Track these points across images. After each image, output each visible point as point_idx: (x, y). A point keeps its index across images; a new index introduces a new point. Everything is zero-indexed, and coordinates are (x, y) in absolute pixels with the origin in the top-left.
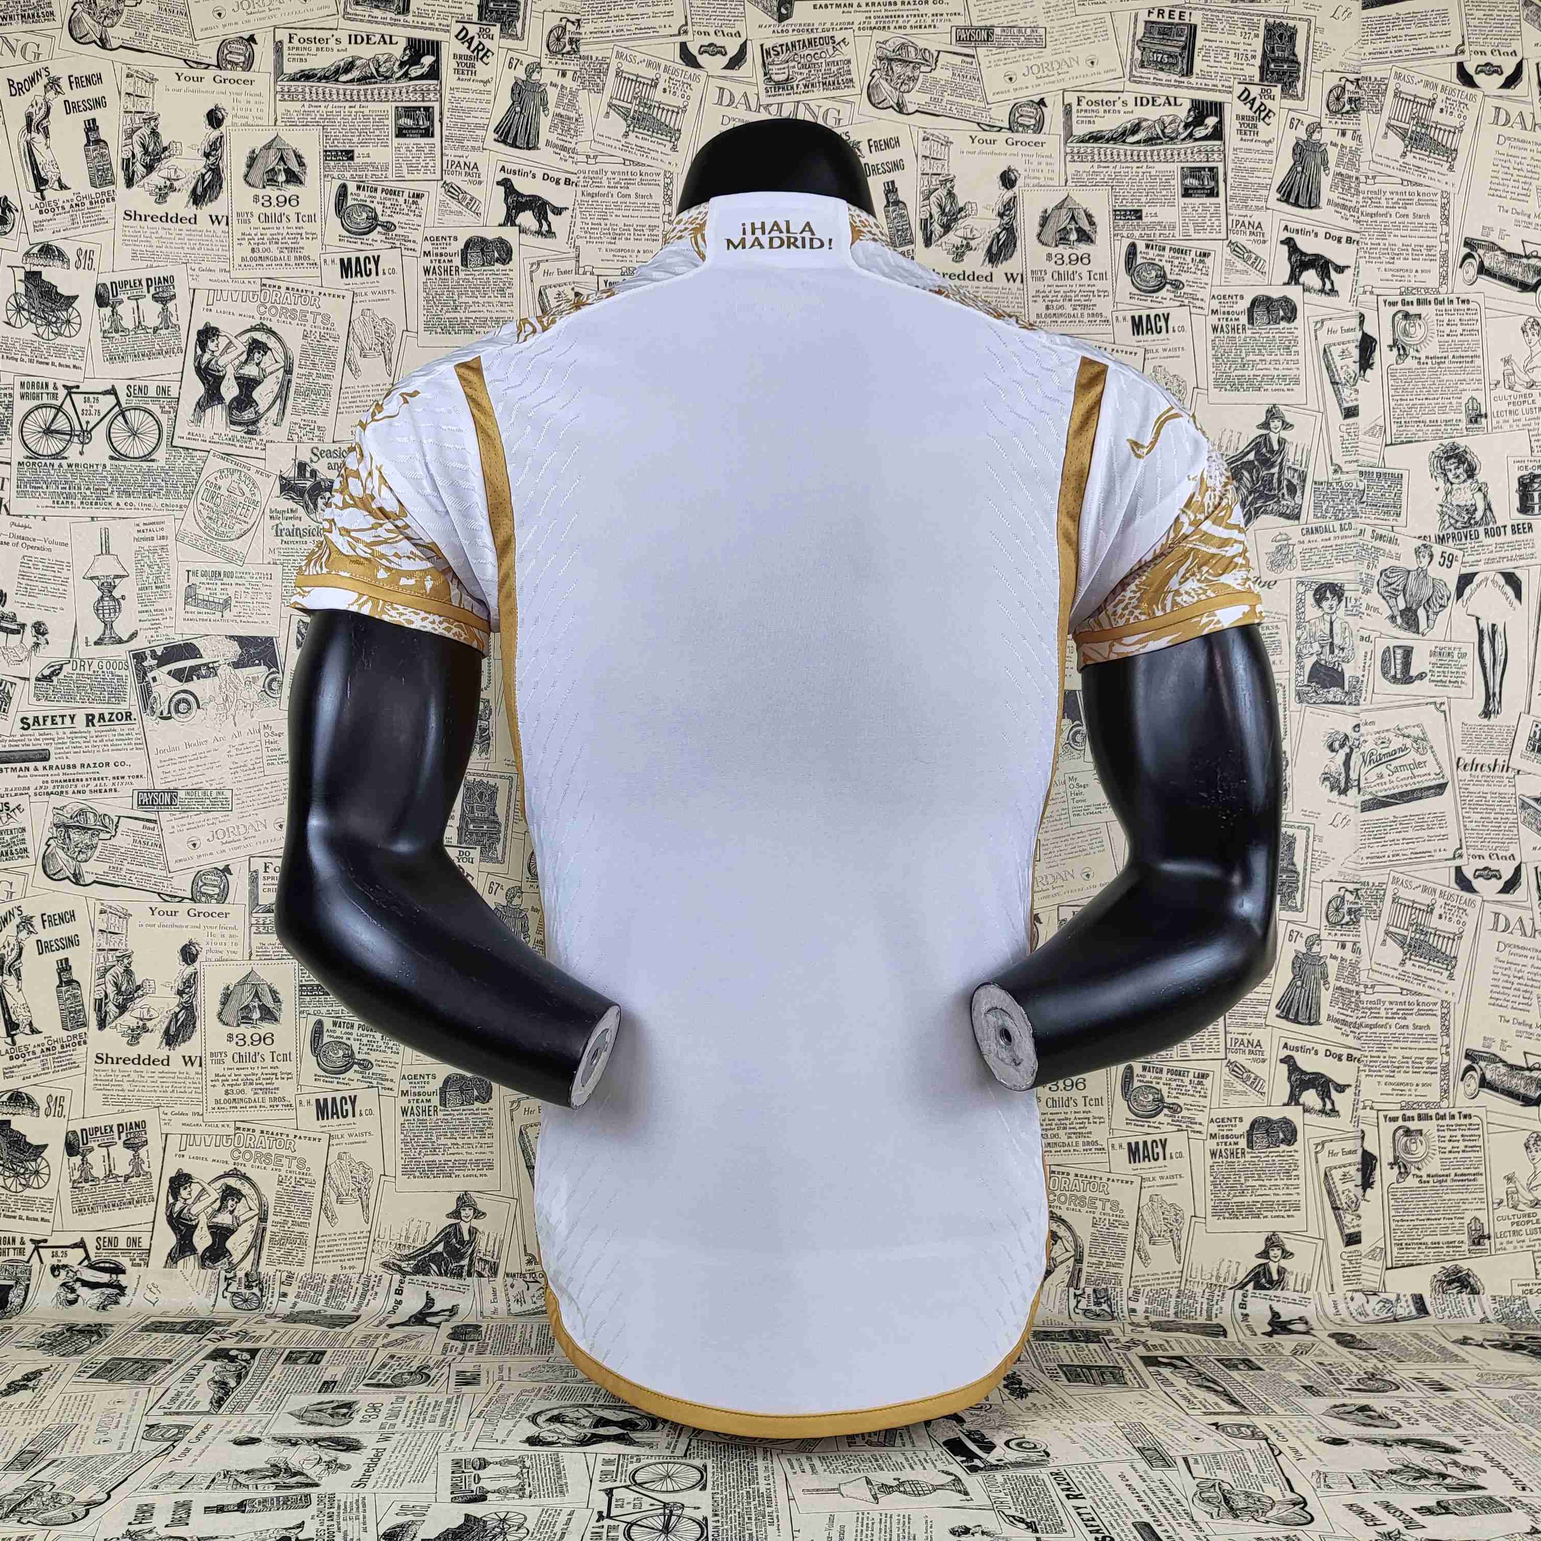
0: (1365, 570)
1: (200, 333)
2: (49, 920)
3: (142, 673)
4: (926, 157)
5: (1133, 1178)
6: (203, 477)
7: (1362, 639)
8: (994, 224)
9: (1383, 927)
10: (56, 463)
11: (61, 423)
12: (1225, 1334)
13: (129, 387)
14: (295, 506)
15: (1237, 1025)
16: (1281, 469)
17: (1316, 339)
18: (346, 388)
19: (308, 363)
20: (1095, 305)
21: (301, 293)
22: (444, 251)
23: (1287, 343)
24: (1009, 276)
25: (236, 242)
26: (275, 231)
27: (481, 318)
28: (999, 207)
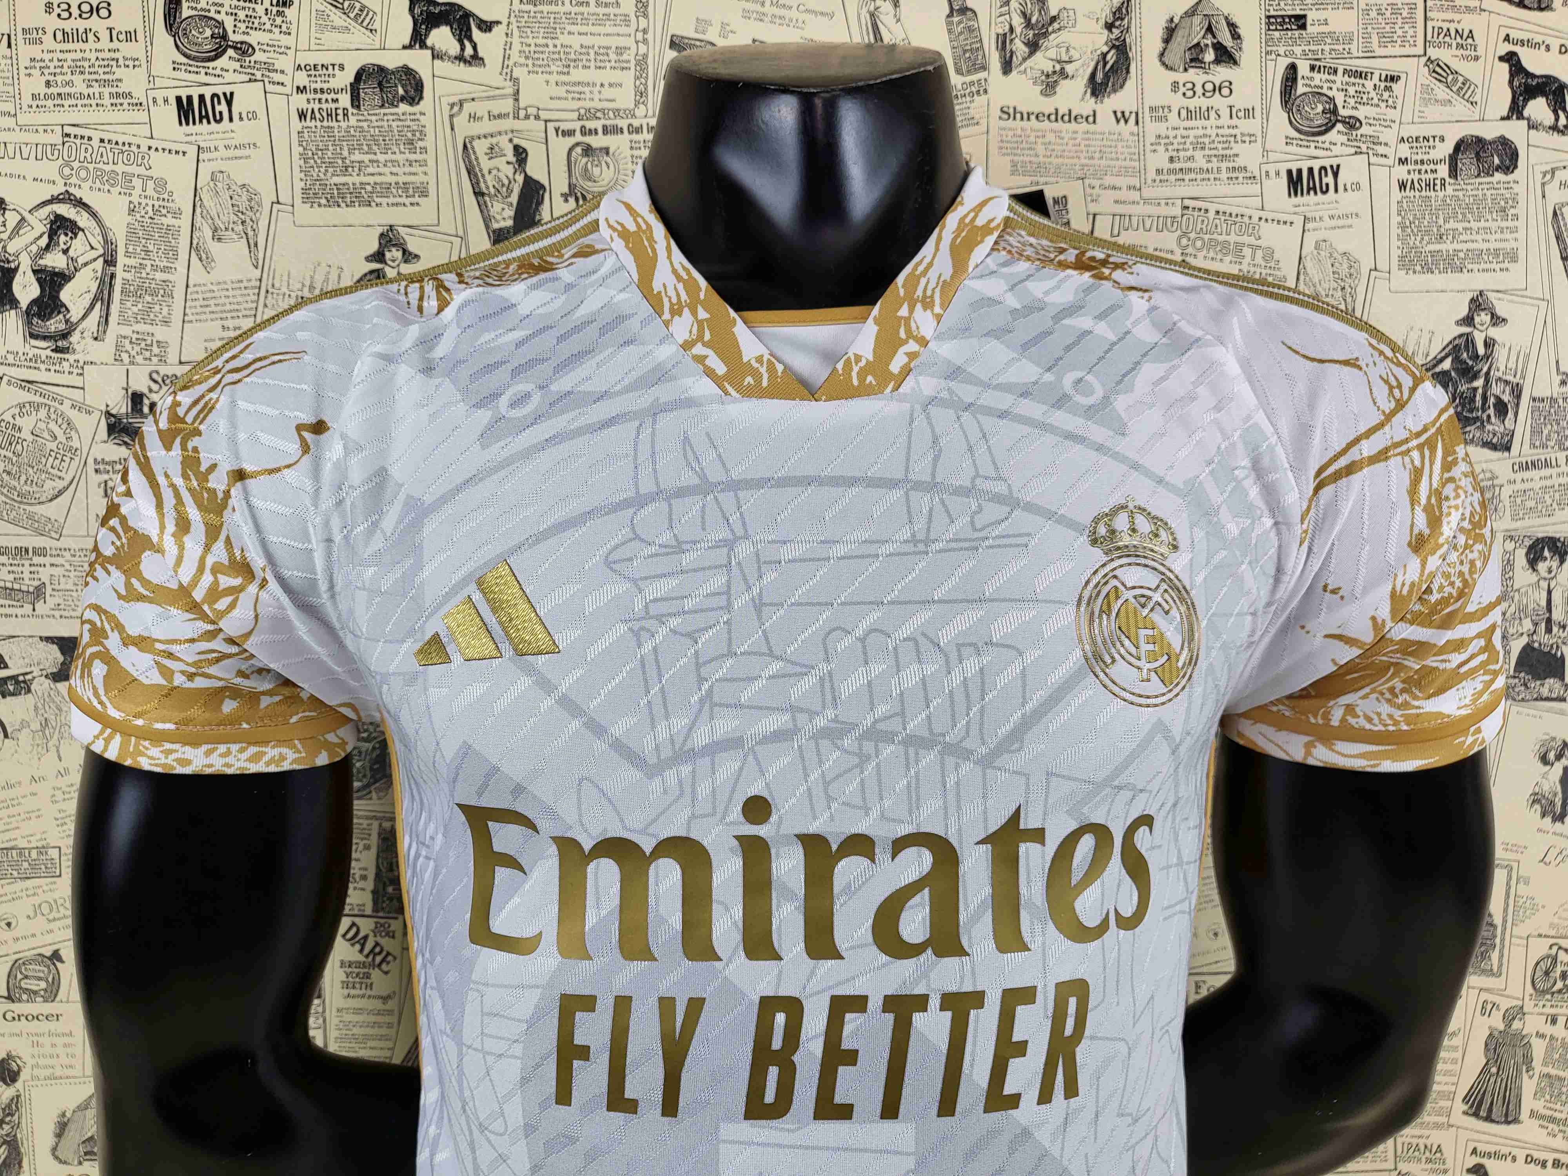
8: (1100, 40)
16: (1487, 381)
17: (1544, 197)
18: (195, 286)
19: (138, 251)
20: (1237, 155)
21: (121, 148)
22: (325, 86)
23: (1502, 203)
24: (1119, 115)
25: (23, 71)
26: (79, 55)
27: (382, 183)
28: (1106, 14)
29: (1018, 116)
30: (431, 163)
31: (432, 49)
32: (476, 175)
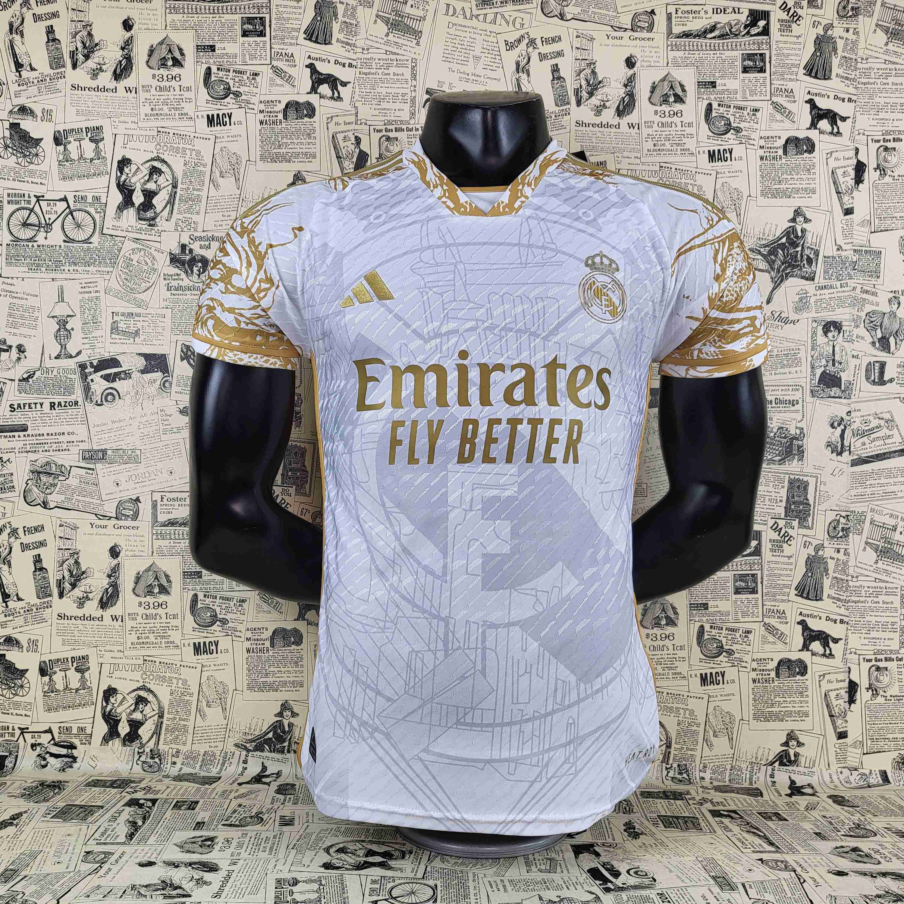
0: (856, 313)
1: (119, 162)
2: (28, 530)
3: (84, 377)
4: (578, 48)
5: (704, 696)
6: (122, 253)
7: (853, 356)
8: (621, 92)
9: (864, 539)
10: (30, 244)
11: (33, 219)
12: (761, 795)
13: (75, 196)
14: (179, 272)
15: (770, 600)
16: (803, 248)
17: (827, 164)
18: (211, 197)
19: (187, 181)
20: (685, 143)
21: (182, 137)
22: (272, 110)
23: (808, 167)
24: (630, 125)
26: (166, 97)
27: (296, 152)
28: (624, 80)
29: (584, 125)
30: (318, 143)
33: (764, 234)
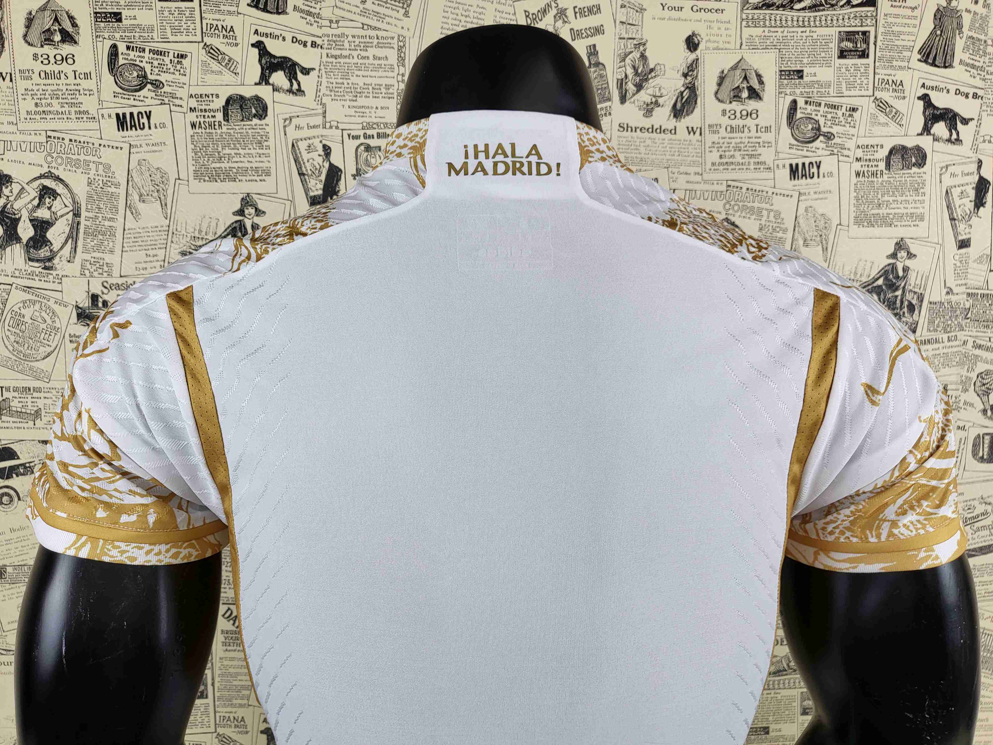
0: (964, 372)
4: (622, 23)
6: (8, 307)
8: (679, 84)
16: (904, 291)
17: (941, 182)
18: (129, 229)
19: (94, 207)
20: (760, 155)
21: (83, 145)
22: (207, 108)
23: (916, 185)
24: (690, 129)
25: (20, 97)
26: (55, 87)
27: (242, 168)
28: (683, 68)
29: (629, 129)
30: (273, 155)
31: (273, 85)
32: (300, 163)
33: (856, 274)
